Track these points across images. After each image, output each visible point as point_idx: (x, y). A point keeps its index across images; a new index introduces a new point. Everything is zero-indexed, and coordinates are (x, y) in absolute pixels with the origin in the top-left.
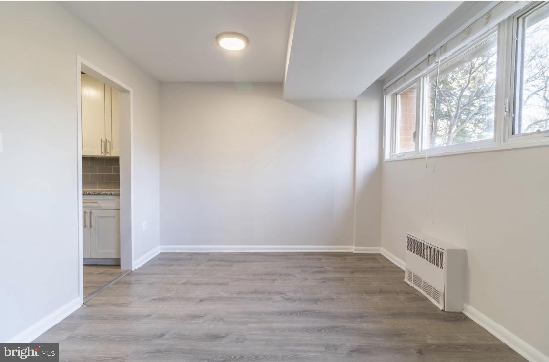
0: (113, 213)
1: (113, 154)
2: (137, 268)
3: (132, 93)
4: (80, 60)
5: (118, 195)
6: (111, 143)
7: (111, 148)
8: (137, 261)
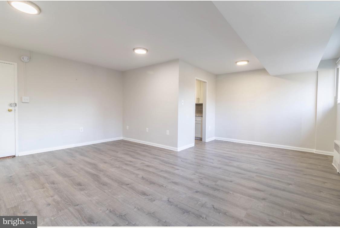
0: (200, 122)
1: (200, 102)
2: (207, 141)
3: (207, 83)
4: (196, 78)
5: (202, 116)
6: (200, 99)
7: (200, 101)
8: (208, 140)
